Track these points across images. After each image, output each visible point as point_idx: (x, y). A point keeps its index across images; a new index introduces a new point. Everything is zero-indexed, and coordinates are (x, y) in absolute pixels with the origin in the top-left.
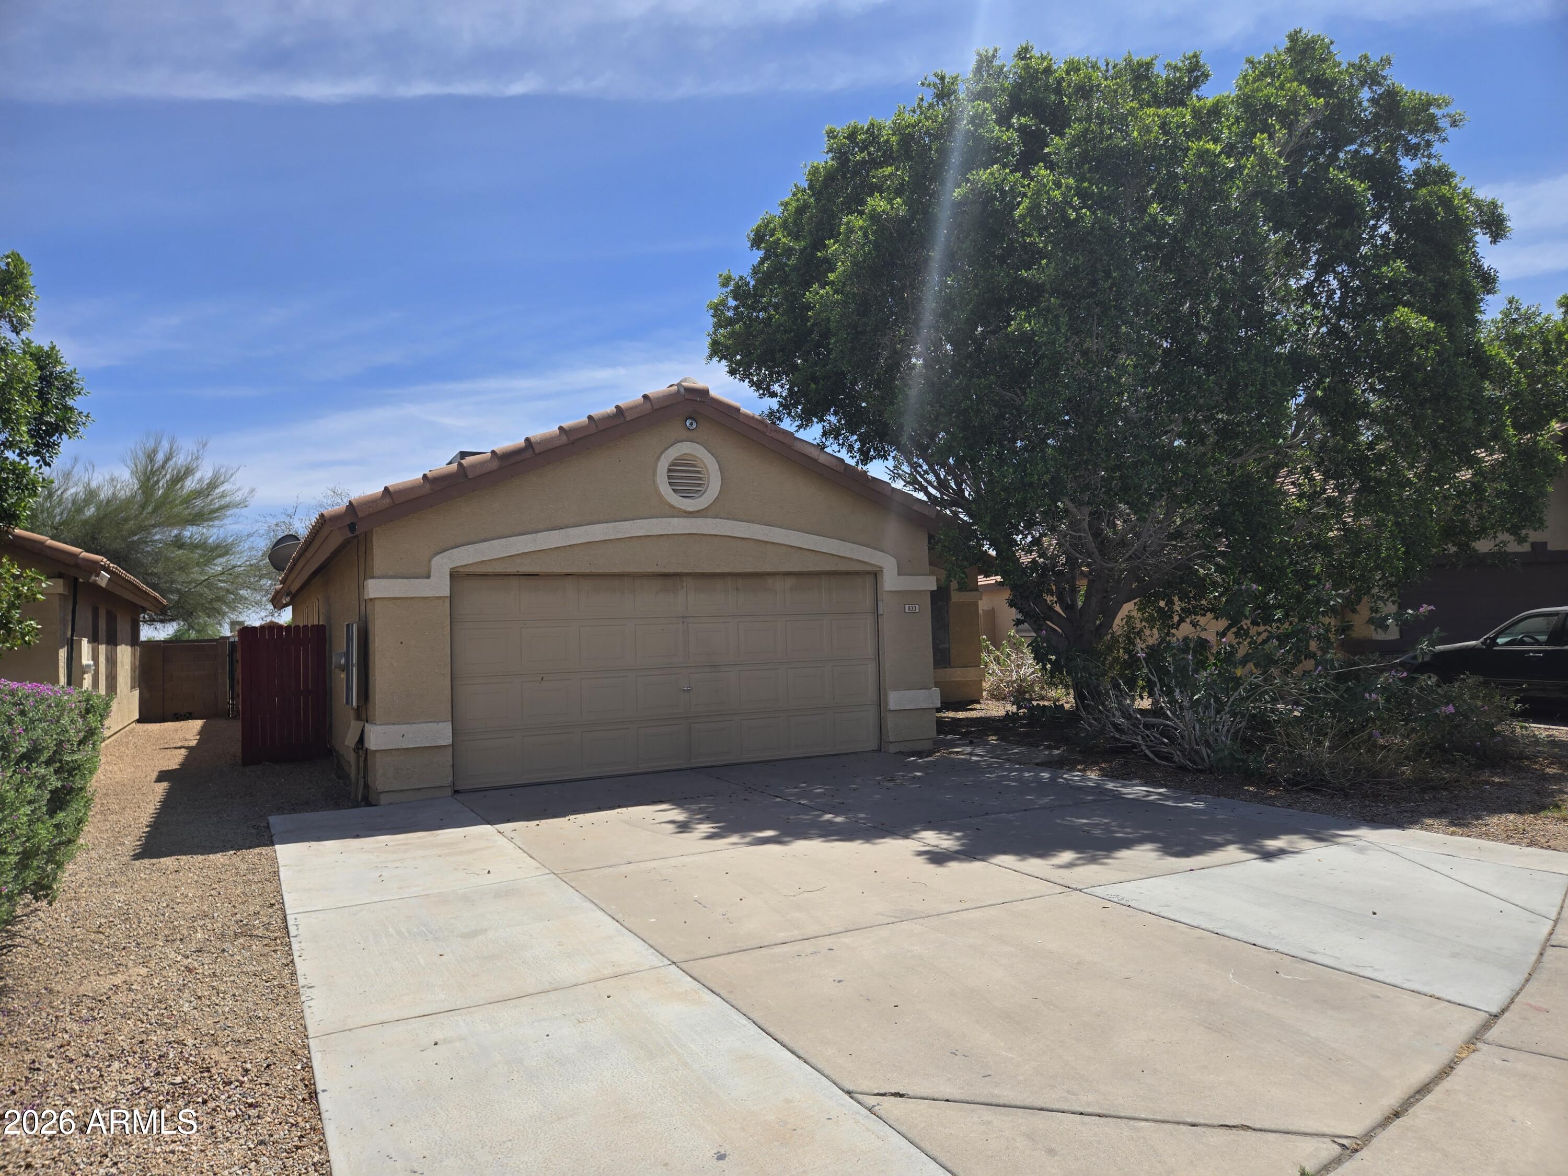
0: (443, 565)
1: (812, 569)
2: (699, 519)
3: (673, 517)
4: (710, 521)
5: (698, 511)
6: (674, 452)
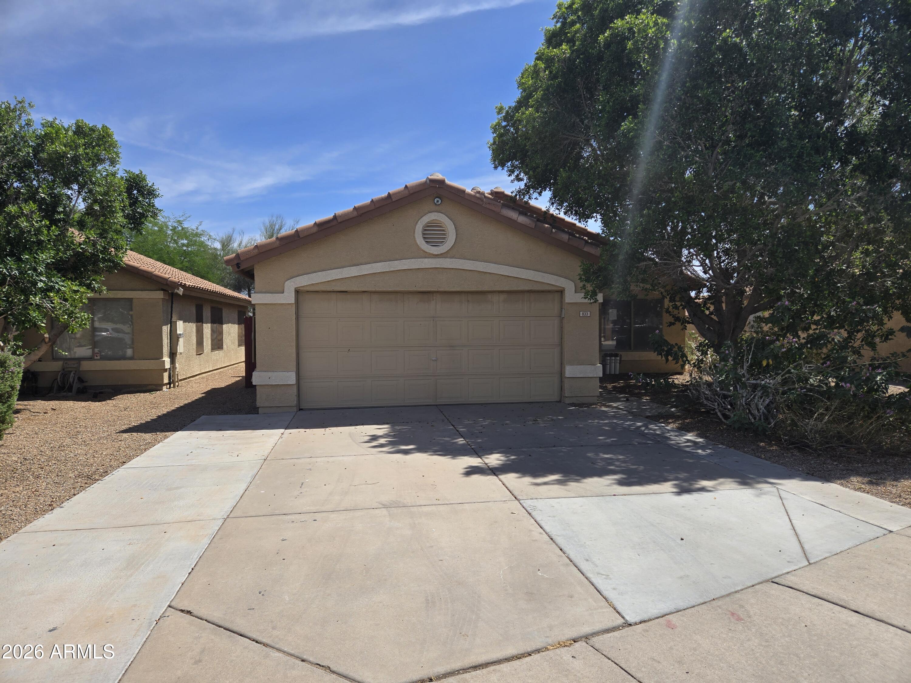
0: (291, 286)
1: (516, 289)
2: (441, 259)
3: (426, 258)
4: (448, 260)
5: (441, 254)
6: (426, 219)
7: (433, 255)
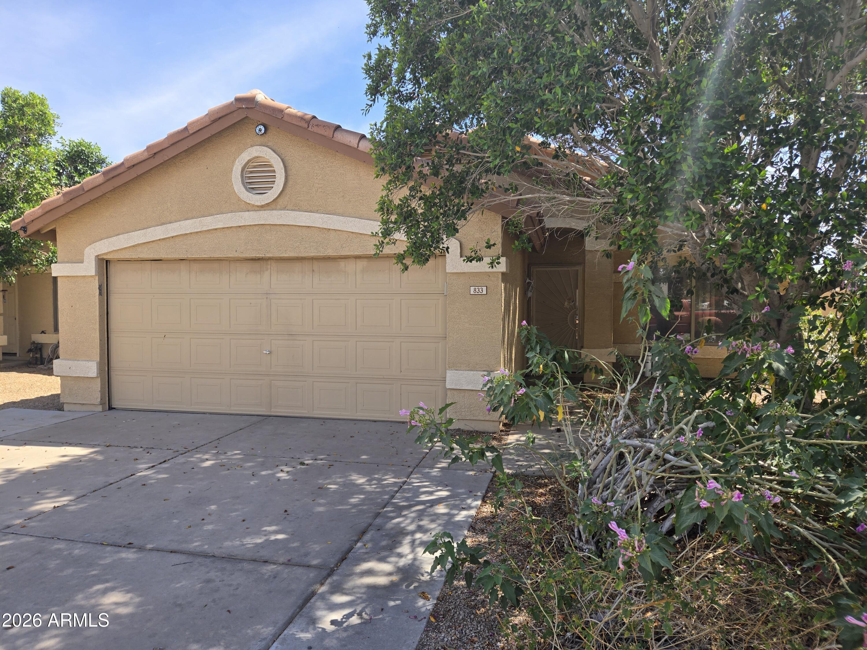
0: (90, 254)
2: (266, 212)
3: (247, 211)
4: (275, 212)
5: (268, 204)
6: (245, 156)
7: (258, 206)
